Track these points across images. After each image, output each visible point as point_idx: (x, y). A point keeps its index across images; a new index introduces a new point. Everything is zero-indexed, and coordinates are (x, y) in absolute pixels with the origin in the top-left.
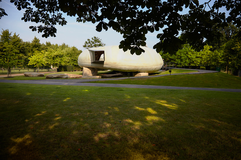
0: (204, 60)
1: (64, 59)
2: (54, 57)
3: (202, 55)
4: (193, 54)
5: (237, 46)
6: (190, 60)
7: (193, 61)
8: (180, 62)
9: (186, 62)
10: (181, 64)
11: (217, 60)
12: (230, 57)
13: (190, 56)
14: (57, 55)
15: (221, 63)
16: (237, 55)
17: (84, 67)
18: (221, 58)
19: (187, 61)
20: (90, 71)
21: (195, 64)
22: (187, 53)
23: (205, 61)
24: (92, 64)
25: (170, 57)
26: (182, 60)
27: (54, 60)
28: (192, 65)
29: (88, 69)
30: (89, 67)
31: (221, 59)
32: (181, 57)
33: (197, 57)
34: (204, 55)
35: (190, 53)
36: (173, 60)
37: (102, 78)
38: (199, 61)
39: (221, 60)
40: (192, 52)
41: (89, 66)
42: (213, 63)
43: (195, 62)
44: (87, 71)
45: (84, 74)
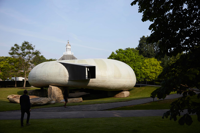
3: (156, 70)
7: (148, 77)
9: (141, 77)
17: (50, 86)
19: (143, 76)
20: (61, 91)
22: (141, 68)
28: (147, 80)
29: (58, 88)
30: (61, 85)
34: (157, 70)
38: (154, 77)
43: (150, 78)
44: (57, 92)
45: (52, 96)
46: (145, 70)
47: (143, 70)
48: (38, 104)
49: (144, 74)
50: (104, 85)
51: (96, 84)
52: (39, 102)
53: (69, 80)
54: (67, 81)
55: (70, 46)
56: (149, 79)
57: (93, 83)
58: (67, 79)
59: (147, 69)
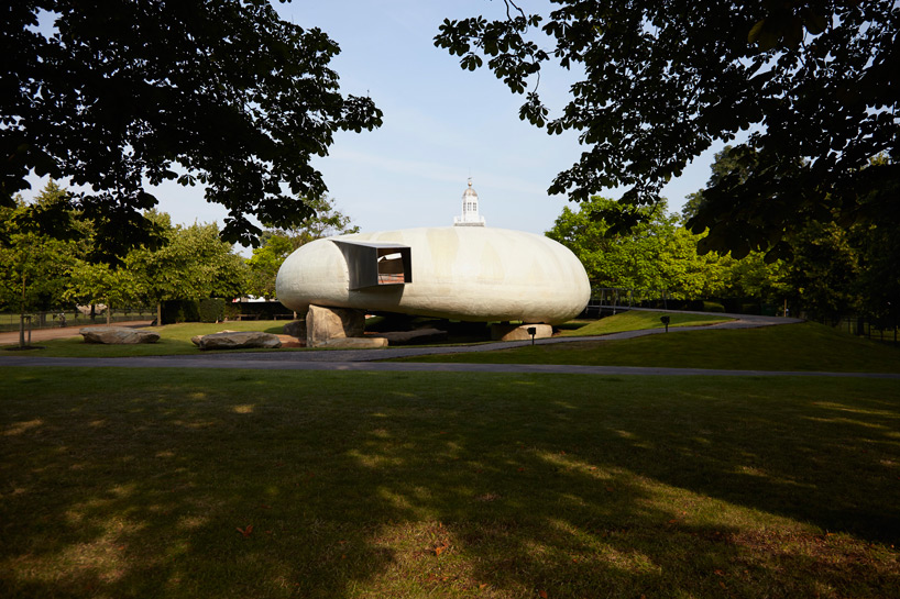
0: (716, 281)
1: (190, 272)
2: (156, 266)
4: (675, 257)
5: (828, 233)
6: (669, 278)
7: (680, 284)
8: (632, 285)
9: (654, 287)
10: (638, 293)
11: (763, 279)
12: (810, 270)
13: (667, 266)
14: (170, 258)
15: (776, 289)
16: (832, 263)
17: (311, 306)
18: (776, 273)
19: (659, 281)
20: (338, 320)
21: (686, 293)
22: (656, 257)
23: (722, 284)
24: (354, 294)
25: (599, 270)
26: (639, 280)
27: (151, 276)
28: (677, 296)
29: (331, 314)
30: (338, 305)
31: (777, 278)
32: (636, 268)
33: (690, 271)
35: (665, 255)
36: (609, 279)
37: (389, 344)
38: (700, 284)
39: (779, 281)
40: (672, 252)
41: (338, 301)
42: (751, 291)
43: (686, 288)
44: (325, 321)
45: (314, 333)
46: (669, 264)
47: (663, 265)
48: (221, 343)
49: (664, 275)
50: (448, 302)
51: (422, 298)
52: (221, 340)
53: (350, 290)
54: (347, 292)
55: (475, 195)
56: (682, 291)
57: (414, 296)
58: (346, 285)
59: (679, 258)
